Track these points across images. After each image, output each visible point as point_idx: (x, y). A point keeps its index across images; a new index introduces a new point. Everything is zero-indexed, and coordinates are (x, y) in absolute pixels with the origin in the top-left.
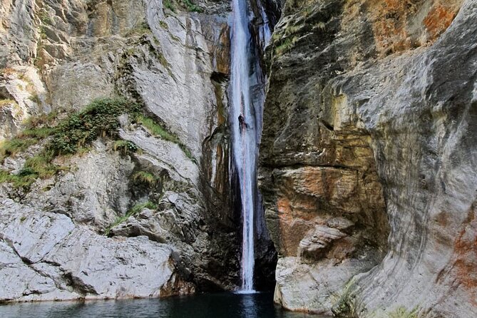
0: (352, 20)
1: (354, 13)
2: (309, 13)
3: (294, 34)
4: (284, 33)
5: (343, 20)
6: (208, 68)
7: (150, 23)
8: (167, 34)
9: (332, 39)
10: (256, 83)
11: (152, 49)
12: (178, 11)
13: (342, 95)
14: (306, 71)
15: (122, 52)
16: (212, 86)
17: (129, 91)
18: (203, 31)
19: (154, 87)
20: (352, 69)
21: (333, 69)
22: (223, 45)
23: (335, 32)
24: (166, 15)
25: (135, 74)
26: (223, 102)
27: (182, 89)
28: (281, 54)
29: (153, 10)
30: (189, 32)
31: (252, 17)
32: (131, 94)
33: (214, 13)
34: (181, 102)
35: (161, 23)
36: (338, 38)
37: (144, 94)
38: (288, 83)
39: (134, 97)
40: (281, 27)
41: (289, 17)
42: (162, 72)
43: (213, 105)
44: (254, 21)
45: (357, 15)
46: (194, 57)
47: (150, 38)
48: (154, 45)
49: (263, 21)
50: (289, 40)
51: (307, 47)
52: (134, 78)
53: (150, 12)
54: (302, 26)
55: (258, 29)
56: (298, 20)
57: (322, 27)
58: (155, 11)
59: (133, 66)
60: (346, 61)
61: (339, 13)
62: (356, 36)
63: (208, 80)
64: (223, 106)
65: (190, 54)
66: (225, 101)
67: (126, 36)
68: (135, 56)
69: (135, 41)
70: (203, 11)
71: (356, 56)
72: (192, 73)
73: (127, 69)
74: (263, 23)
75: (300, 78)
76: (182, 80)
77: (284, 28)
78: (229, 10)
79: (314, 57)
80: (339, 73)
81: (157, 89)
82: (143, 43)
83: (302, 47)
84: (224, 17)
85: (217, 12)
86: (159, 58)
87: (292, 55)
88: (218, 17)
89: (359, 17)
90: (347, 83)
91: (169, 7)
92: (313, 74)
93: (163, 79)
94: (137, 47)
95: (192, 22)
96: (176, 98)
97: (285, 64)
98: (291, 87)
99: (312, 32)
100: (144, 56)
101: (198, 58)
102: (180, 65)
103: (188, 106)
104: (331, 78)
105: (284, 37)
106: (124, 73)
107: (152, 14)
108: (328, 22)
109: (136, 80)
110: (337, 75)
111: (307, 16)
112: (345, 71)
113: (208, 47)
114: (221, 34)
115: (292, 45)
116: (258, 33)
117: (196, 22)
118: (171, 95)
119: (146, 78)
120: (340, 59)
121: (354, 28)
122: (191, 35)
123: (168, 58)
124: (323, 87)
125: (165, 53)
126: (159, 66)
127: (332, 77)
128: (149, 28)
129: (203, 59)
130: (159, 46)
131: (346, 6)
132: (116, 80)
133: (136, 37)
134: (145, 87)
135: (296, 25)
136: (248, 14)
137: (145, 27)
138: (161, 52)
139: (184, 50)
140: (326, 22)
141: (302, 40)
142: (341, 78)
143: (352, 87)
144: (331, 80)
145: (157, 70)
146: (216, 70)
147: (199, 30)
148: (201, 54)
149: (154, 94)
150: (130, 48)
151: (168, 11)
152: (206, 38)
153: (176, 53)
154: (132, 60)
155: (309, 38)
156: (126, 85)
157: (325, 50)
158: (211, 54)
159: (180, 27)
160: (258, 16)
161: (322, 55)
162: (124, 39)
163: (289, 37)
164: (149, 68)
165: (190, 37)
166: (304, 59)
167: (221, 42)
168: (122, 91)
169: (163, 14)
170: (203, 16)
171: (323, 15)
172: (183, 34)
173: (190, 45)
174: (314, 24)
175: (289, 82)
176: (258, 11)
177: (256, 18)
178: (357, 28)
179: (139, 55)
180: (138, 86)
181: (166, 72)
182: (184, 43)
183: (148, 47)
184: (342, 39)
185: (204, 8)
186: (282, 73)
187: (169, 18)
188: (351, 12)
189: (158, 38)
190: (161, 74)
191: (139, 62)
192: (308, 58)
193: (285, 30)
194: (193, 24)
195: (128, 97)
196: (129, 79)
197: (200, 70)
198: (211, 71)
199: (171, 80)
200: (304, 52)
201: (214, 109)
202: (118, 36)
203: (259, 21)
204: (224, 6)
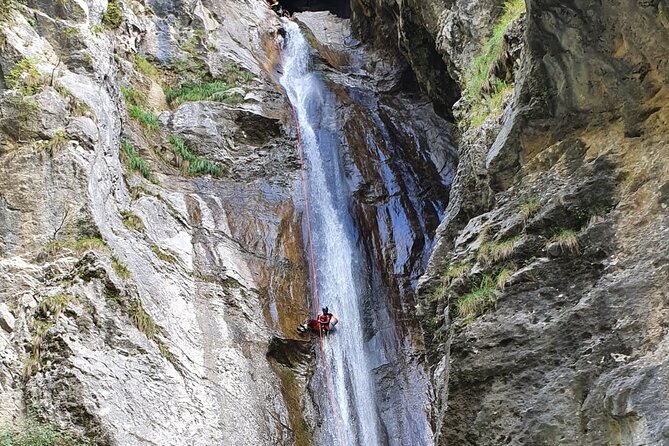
0: (642, 223)
1: (647, 206)
2: (533, 206)
3: (502, 263)
4: (474, 261)
5: (621, 225)
6: (259, 332)
7: (98, 220)
8: (142, 245)
9: (597, 272)
10: (385, 361)
11: (111, 290)
12: (161, 177)
13: (632, 414)
14: (539, 355)
15: (33, 304)
16: (273, 375)
17: (62, 408)
18: (233, 230)
19: (127, 393)
20: (652, 347)
21: (606, 350)
22: (289, 265)
23: (602, 255)
24: (135, 193)
25: (76, 361)
26: (305, 415)
27: (200, 388)
28: (471, 314)
29: (102, 185)
30: (198, 236)
31: (355, 182)
32: (68, 414)
33: (256, 174)
34: (200, 425)
35: (125, 217)
36: (610, 271)
37: (103, 412)
38: (494, 388)
39: (78, 423)
40: (464, 245)
41: (484, 219)
42: (142, 352)
43: (280, 427)
44: (362, 193)
45: (654, 212)
46: (218, 302)
47: (103, 262)
48: (115, 279)
49: (385, 189)
50: (488, 278)
51: (536, 295)
52: (74, 371)
53: (96, 191)
54: (518, 242)
55: (374, 213)
56: (507, 225)
57: (569, 244)
58: (106, 186)
59: (66, 339)
60: (636, 328)
61: (609, 205)
62: (656, 265)
63: (262, 362)
64: (305, 426)
65: (209, 296)
66: (309, 412)
67: (39, 260)
68: (70, 314)
69: (64, 274)
70: (225, 172)
71: (659, 314)
72: (220, 345)
73: (53, 349)
74: (384, 197)
75: (523, 374)
76: (197, 366)
77: (474, 246)
78: (294, 164)
79: (555, 320)
80: (622, 358)
81: (136, 396)
82: (88, 276)
83: (523, 296)
84: (283, 185)
85: (262, 174)
86: (132, 313)
87: (501, 318)
88: (266, 188)
89: (660, 217)
90: (642, 385)
91: (137, 168)
92: (557, 363)
93: (147, 369)
94: (73, 289)
95: (203, 205)
96: (186, 416)
97: (486, 342)
98: (502, 396)
99: (545, 254)
100: (93, 312)
101: (232, 305)
102: (187, 327)
103: (218, 434)
104: (602, 371)
105: (475, 270)
106: (45, 360)
107: (99, 195)
108: (584, 231)
109: (81, 377)
110: (616, 365)
111: (531, 216)
112: (635, 352)
113: (254, 274)
114: (280, 236)
115: (496, 292)
116: (376, 226)
117: (212, 204)
118: (174, 409)
119: (105, 370)
120: (622, 323)
121: (649, 246)
122: (205, 244)
123: (153, 312)
124: (586, 394)
125: (145, 299)
126: (134, 335)
127: (605, 368)
128: (99, 236)
129: (244, 307)
130: (129, 281)
131: (624, 188)
132: (25, 380)
133: (66, 262)
134: (105, 393)
135: (504, 238)
136: (346, 174)
137: (86, 233)
138: (135, 296)
139: (192, 285)
140: (578, 230)
141: (523, 279)
142: (628, 372)
143: (657, 395)
144: (604, 377)
145: (130, 345)
146: (280, 334)
147: (224, 226)
148: (237, 294)
149: (130, 410)
150: (54, 291)
151: (137, 180)
152: (244, 251)
153: (172, 295)
154: (62, 324)
155: (541, 273)
156: (54, 393)
157: (582, 304)
158: (262, 293)
159: (174, 221)
160: (372, 176)
161: (577, 316)
162: (36, 268)
163: (488, 272)
164: (108, 341)
165: (202, 251)
166: (531, 326)
167: (282, 256)
168: (45, 410)
169: (126, 190)
170: (228, 186)
171: (569, 213)
172: (181, 242)
173: (207, 271)
174: (549, 236)
175: (497, 385)
176: (370, 165)
177: (368, 185)
178: (657, 244)
179: (79, 309)
180: (85, 392)
181: (153, 350)
182: (190, 267)
183: (100, 287)
184: (622, 274)
185: (227, 163)
186: (478, 363)
187: (144, 199)
188: (638, 204)
189: (123, 261)
190: (143, 357)
191: (83, 327)
192: (542, 324)
193: (476, 252)
194: (206, 213)
195: (63, 424)
196: (60, 376)
197: (240, 338)
198: (266, 337)
199: (170, 370)
200: (530, 307)
201: (285, 436)
202: (18, 262)
203: (375, 192)
204: (279, 156)
